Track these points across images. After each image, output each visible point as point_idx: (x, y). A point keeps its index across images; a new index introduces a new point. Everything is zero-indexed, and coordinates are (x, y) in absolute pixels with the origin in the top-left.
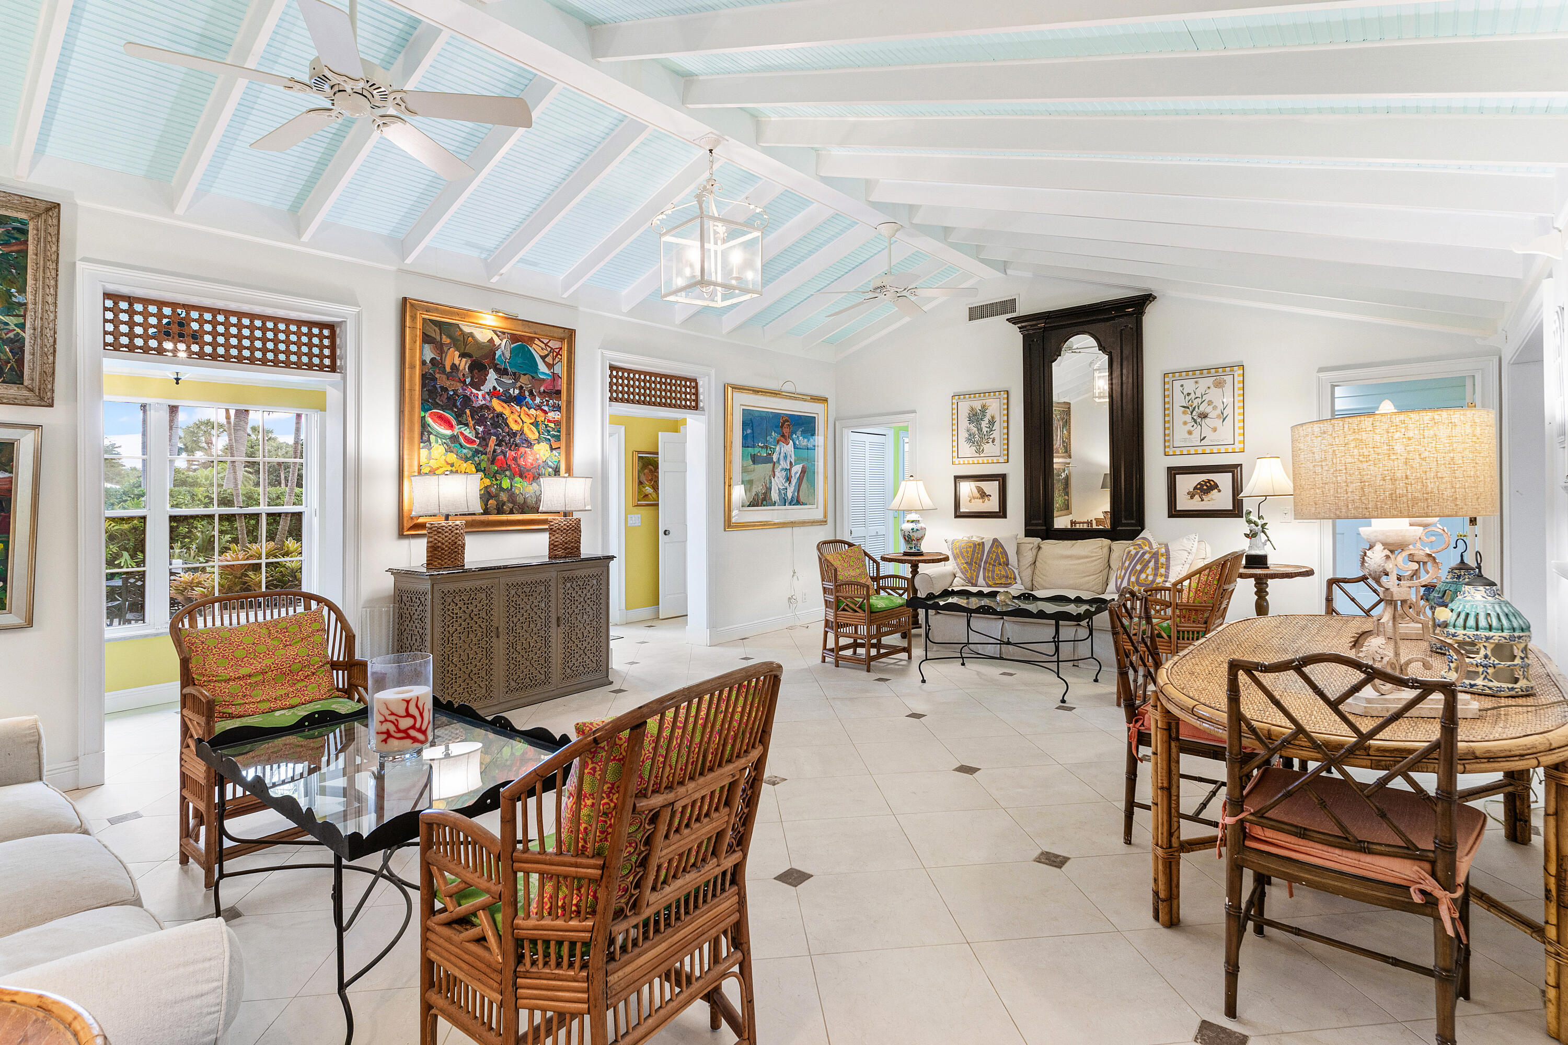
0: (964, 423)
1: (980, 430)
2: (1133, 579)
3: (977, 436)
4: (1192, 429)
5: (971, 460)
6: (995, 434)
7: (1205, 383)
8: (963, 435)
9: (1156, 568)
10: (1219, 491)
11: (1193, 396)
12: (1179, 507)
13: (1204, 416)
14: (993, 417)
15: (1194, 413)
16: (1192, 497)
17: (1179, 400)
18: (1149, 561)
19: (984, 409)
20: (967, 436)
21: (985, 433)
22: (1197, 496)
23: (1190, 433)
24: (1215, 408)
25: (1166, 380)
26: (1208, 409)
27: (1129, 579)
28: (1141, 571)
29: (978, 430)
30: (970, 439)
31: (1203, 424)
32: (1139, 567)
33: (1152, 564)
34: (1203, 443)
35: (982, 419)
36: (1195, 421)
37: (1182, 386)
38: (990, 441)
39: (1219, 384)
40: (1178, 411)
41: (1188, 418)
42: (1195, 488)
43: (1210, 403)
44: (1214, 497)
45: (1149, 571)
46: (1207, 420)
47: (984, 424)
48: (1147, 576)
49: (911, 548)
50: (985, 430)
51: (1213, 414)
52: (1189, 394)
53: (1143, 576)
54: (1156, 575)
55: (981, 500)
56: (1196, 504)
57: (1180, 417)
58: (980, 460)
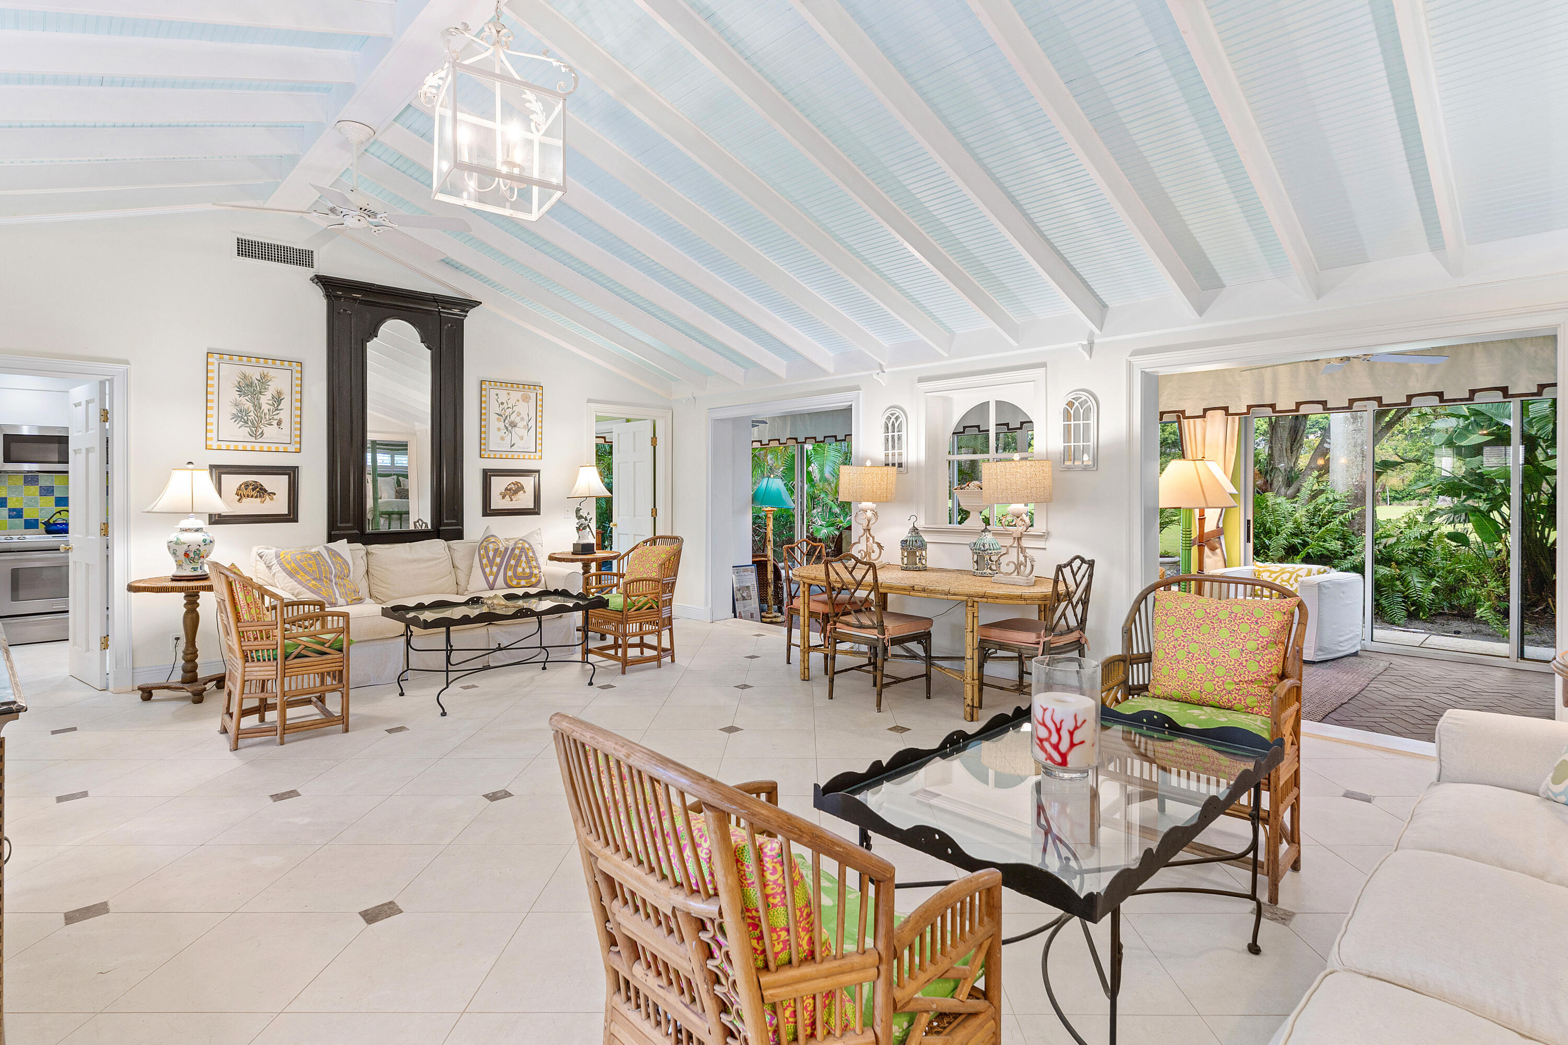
0: (230, 395)
1: (258, 407)
2: (510, 573)
3: (252, 414)
4: (504, 435)
5: (240, 446)
6: (284, 415)
7: (516, 395)
8: (228, 410)
9: (528, 562)
10: (524, 492)
11: (505, 405)
12: (494, 506)
13: (514, 425)
14: (279, 393)
15: (506, 421)
16: (503, 497)
17: (494, 408)
18: (520, 556)
19: (264, 380)
20: (235, 411)
21: (266, 411)
22: (507, 496)
23: (502, 439)
24: (522, 419)
25: (484, 386)
26: (517, 420)
27: (505, 574)
28: (516, 566)
29: (255, 406)
30: (241, 416)
31: (513, 432)
32: (513, 562)
33: (523, 558)
34: (513, 449)
35: (260, 393)
36: (507, 428)
37: (497, 395)
38: (275, 423)
39: (526, 399)
40: (493, 418)
41: (502, 425)
42: (506, 489)
43: (519, 414)
44: (520, 497)
45: (524, 565)
46: (516, 429)
47: (265, 400)
48: (524, 569)
49: (195, 569)
50: (265, 407)
51: (521, 424)
52: (502, 403)
53: (520, 570)
54: (530, 567)
55: (259, 500)
56: (506, 504)
57: (495, 423)
58: (257, 447)
